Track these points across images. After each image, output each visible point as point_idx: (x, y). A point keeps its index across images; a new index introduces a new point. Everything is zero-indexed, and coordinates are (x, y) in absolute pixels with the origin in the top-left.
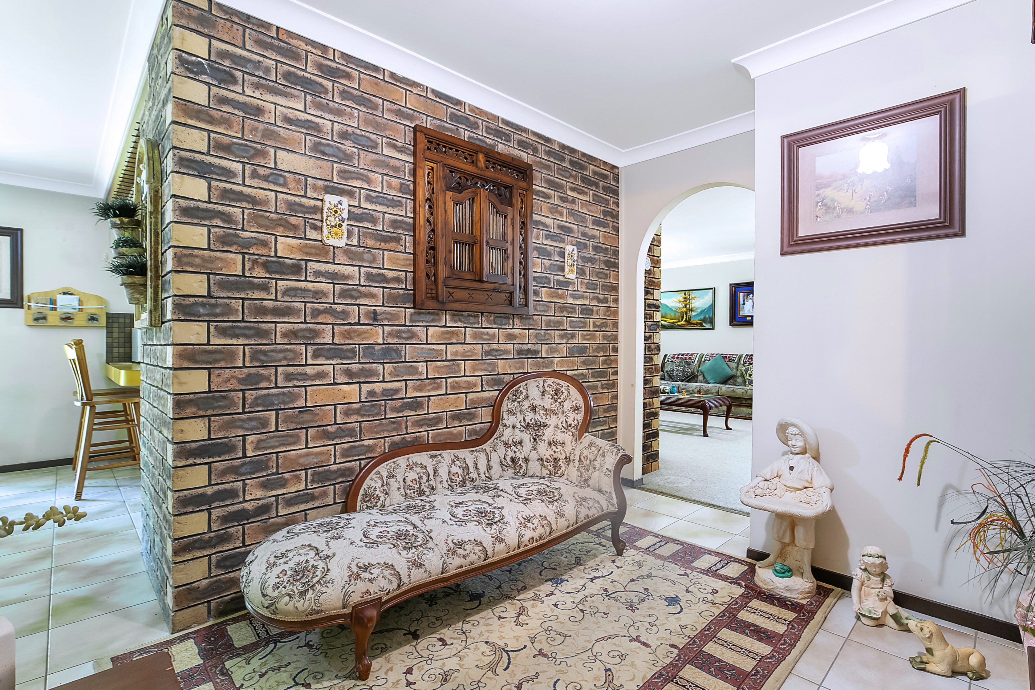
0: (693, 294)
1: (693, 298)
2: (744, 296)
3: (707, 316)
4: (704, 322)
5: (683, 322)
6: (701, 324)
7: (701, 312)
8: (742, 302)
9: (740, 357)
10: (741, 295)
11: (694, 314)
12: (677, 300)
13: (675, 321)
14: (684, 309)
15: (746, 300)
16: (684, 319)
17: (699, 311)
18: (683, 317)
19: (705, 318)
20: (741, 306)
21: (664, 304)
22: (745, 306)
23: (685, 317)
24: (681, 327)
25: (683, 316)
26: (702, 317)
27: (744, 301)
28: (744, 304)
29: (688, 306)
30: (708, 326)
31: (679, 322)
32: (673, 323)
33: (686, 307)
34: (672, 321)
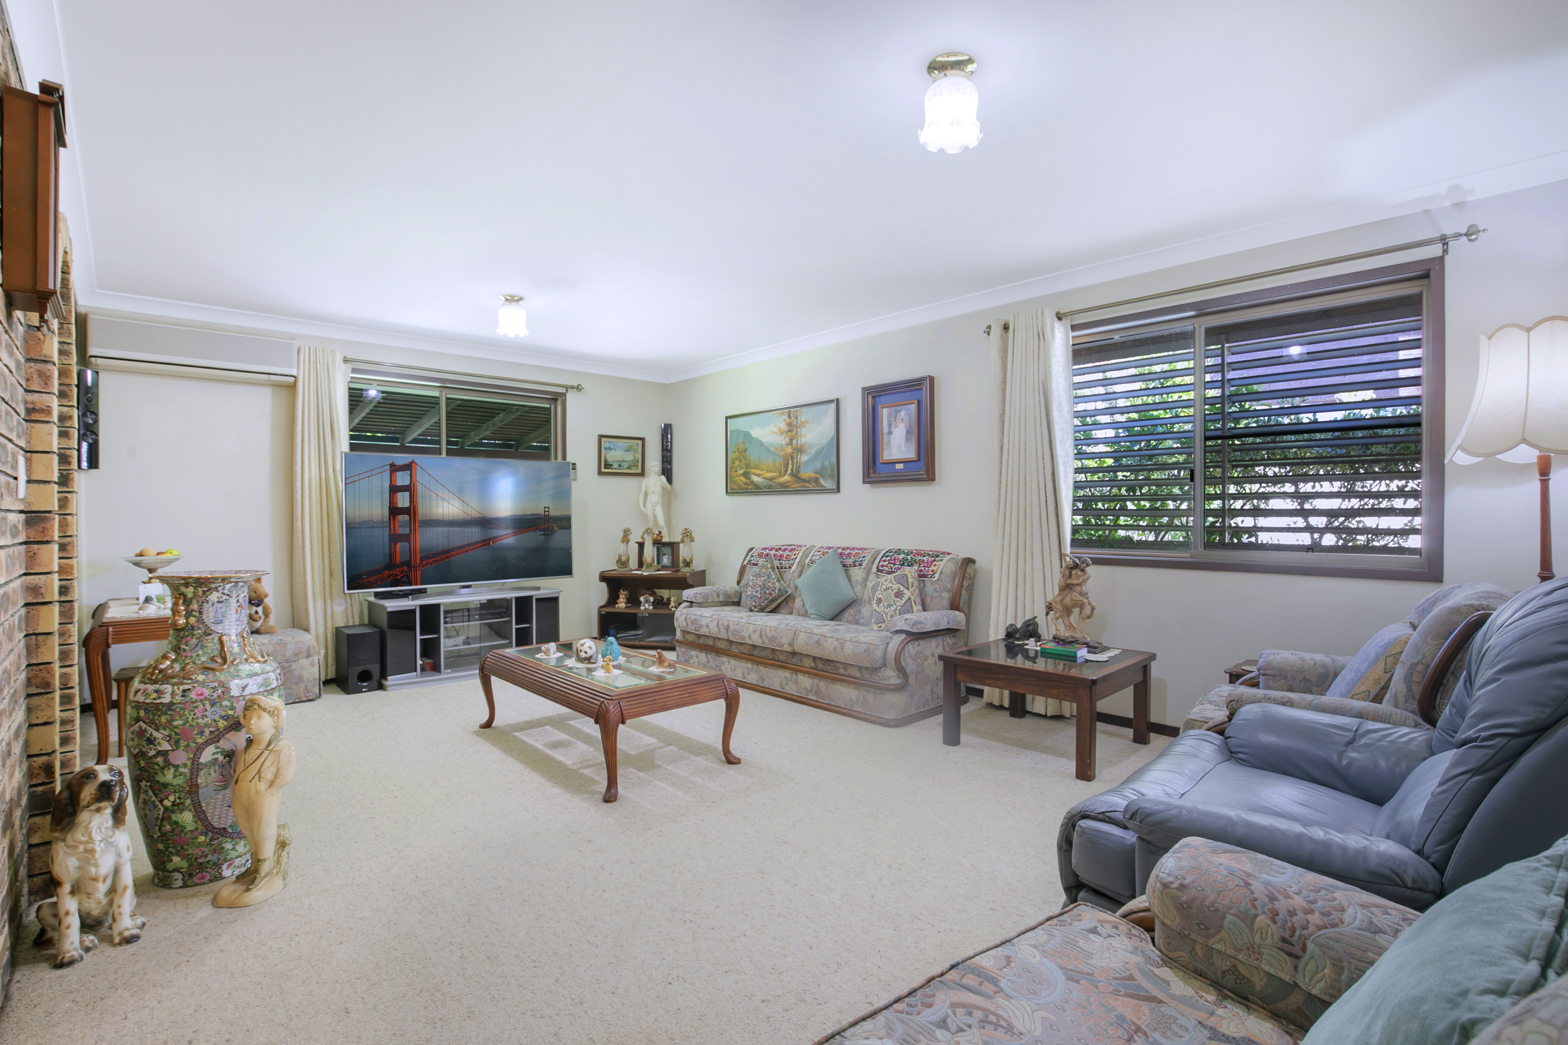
0: (804, 415)
1: (803, 424)
2: (889, 416)
3: (827, 463)
4: (822, 476)
5: (786, 478)
6: (816, 481)
7: (818, 453)
8: (886, 430)
9: (878, 552)
10: (885, 411)
11: (804, 458)
12: (776, 430)
13: (774, 474)
14: (789, 450)
15: (893, 426)
16: (789, 471)
17: (813, 451)
18: (786, 465)
19: (823, 467)
20: (885, 437)
21: (757, 439)
22: (893, 436)
23: (790, 466)
24: (784, 490)
25: (788, 464)
26: (818, 465)
27: (890, 426)
28: (890, 433)
29: (794, 442)
30: (828, 484)
31: (780, 476)
32: (771, 479)
33: (791, 444)
34: (770, 475)
